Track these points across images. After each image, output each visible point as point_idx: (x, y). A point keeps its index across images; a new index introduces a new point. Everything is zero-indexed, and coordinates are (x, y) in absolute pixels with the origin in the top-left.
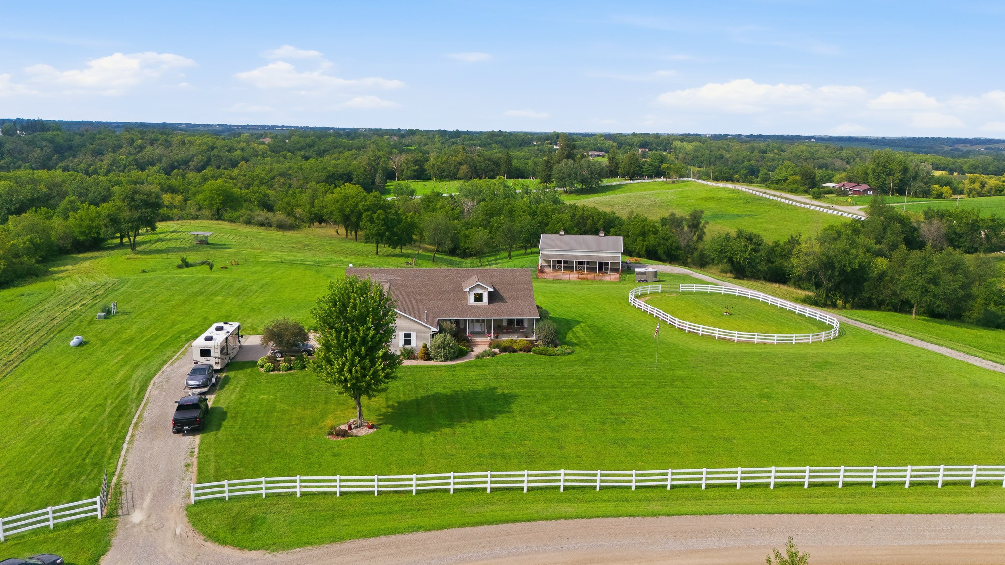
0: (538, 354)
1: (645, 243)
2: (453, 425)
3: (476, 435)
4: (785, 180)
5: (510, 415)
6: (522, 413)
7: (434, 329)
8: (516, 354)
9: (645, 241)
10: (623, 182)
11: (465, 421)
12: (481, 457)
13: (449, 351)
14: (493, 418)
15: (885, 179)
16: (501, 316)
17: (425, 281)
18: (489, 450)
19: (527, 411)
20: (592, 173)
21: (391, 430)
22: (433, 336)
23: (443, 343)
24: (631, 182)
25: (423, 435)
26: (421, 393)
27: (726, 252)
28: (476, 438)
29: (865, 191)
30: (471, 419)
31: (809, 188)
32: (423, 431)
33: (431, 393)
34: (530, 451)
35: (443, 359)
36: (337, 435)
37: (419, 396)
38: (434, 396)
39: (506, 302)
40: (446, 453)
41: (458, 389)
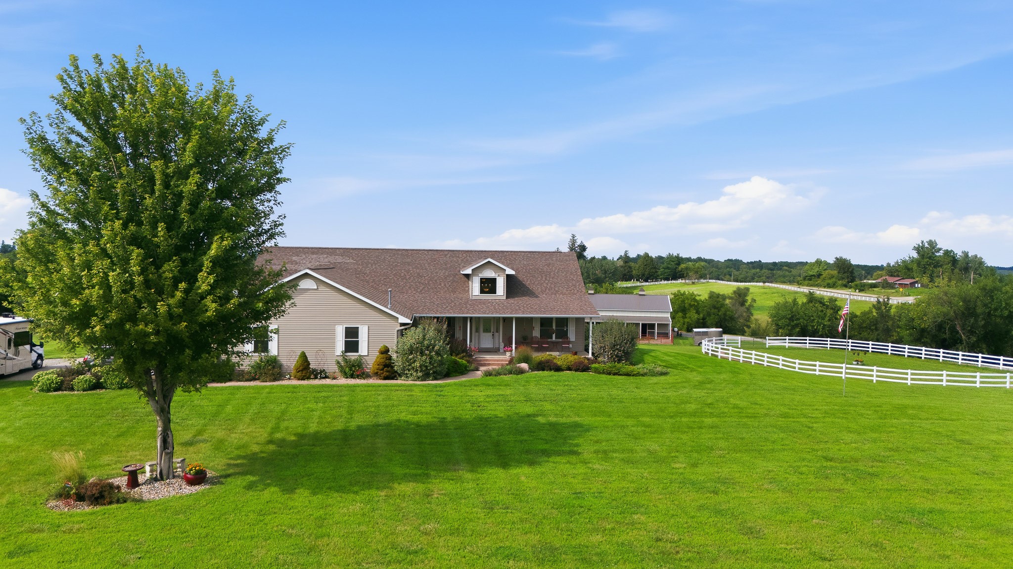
0: (604, 373)
1: (686, 320)
2: (428, 476)
3: (488, 498)
4: (819, 275)
5: (574, 459)
6: (605, 455)
7: (403, 320)
8: (561, 373)
9: (686, 318)
10: (638, 284)
11: (462, 470)
12: (508, 557)
13: (431, 358)
14: (532, 463)
15: (933, 271)
16: (530, 313)
17: (396, 266)
18: (534, 539)
19: (614, 451)
20: (606, 272)
21: (250, 487)
22: (401, 333)
23: (422, 343)
24: (647, 283)
25: (335, 498)
26: (360, 420)
27: (798, 319)
28: (490, 507)
29: (913, 284)
30: (474, 465)
31: (849, 282)
32: (341, 489)
33: (381, 420)
34: (658, 540)
35: (420, 374)
36: (80, 498)
37: (353, 425)
38: (389, 425)
39: (537, 297)
40: (394, 546)
41: (448, 415)
